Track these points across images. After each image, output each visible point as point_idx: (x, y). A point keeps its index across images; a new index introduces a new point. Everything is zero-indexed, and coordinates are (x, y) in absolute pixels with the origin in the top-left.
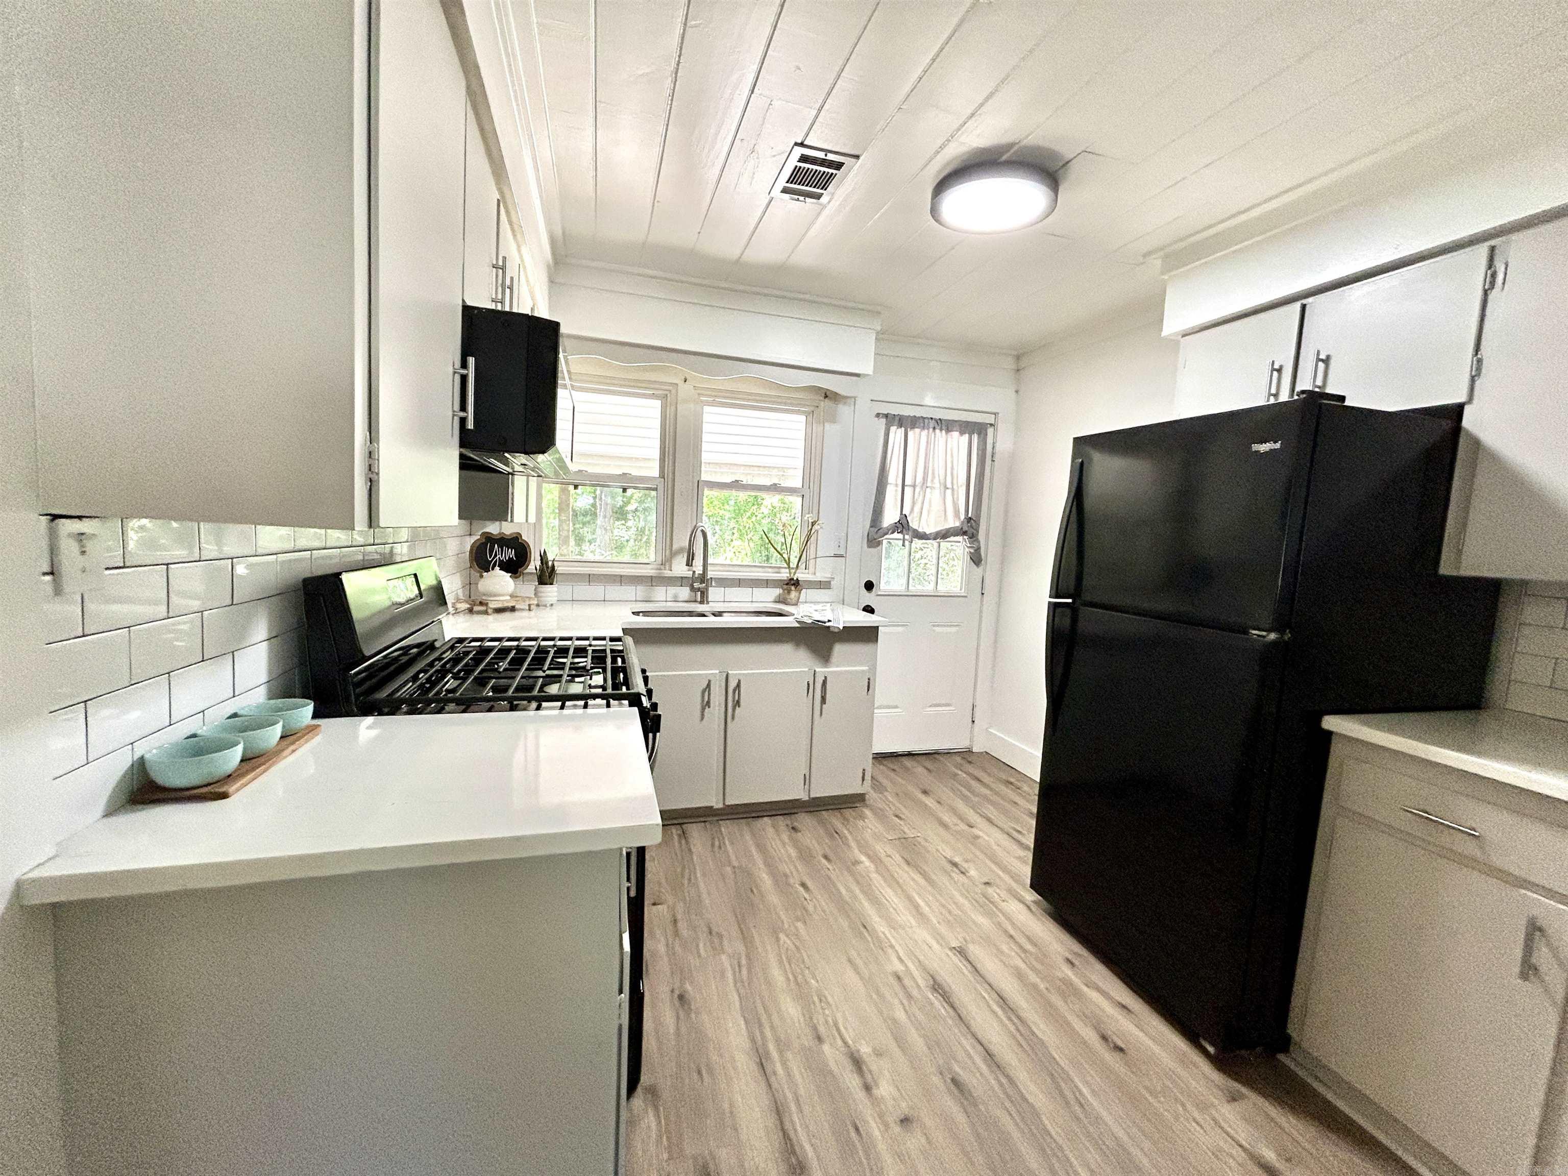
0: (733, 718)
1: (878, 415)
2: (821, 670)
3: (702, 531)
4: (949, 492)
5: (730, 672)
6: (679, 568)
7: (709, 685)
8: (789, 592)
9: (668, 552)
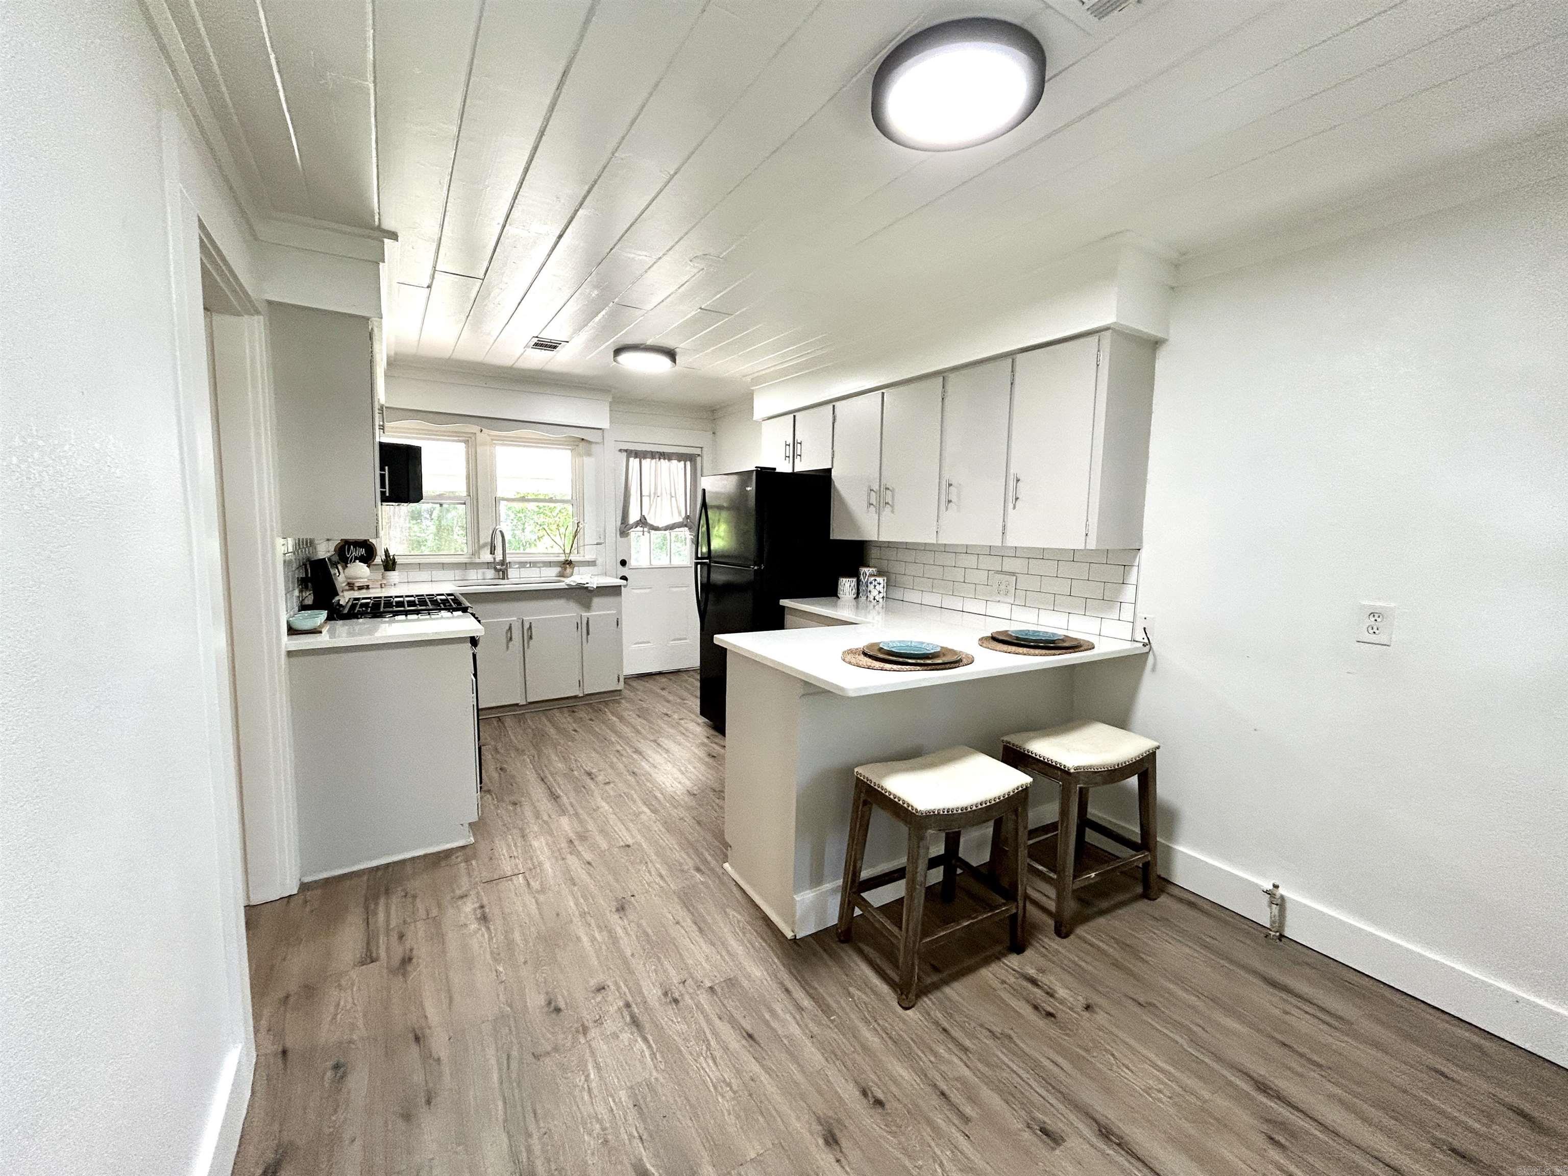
0: (528, 647)
1: (620, 450)
2: (585, 614)
3: (501, 531)
4: (673, 499)
5: (524, 618)
6: (486, 557)
7: (510, 628)
8: (565, 569)
9: (476, 545)
